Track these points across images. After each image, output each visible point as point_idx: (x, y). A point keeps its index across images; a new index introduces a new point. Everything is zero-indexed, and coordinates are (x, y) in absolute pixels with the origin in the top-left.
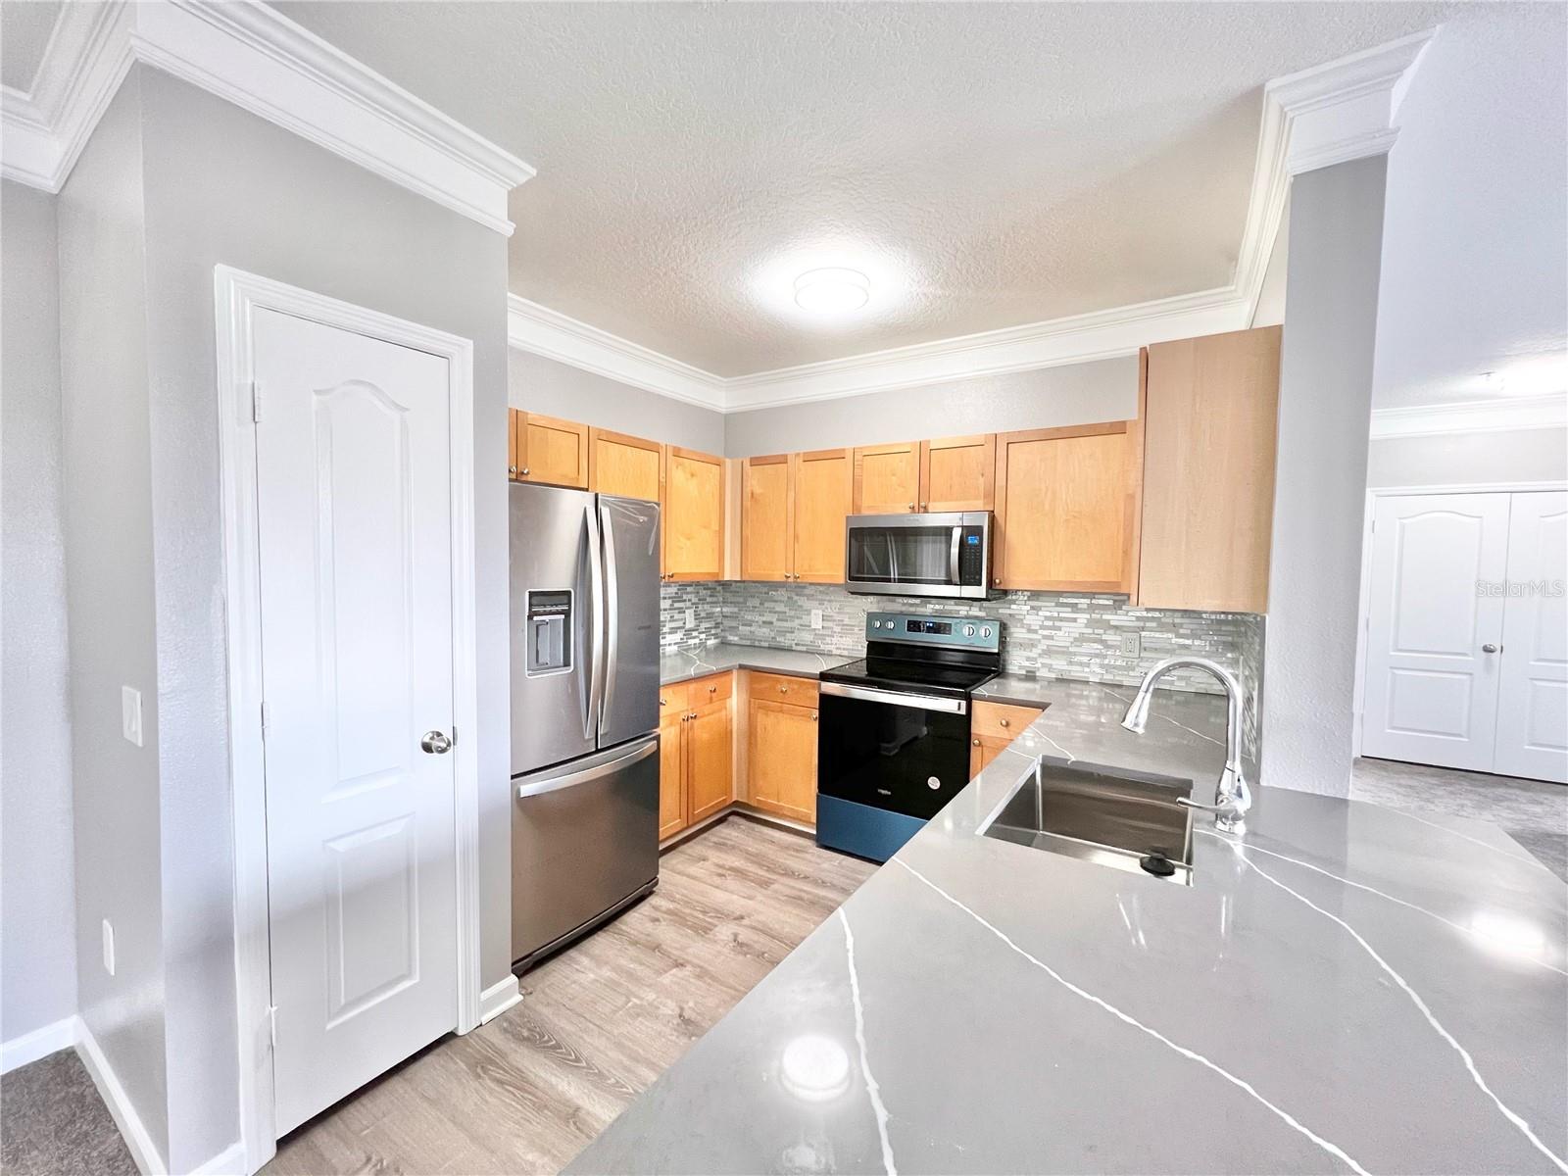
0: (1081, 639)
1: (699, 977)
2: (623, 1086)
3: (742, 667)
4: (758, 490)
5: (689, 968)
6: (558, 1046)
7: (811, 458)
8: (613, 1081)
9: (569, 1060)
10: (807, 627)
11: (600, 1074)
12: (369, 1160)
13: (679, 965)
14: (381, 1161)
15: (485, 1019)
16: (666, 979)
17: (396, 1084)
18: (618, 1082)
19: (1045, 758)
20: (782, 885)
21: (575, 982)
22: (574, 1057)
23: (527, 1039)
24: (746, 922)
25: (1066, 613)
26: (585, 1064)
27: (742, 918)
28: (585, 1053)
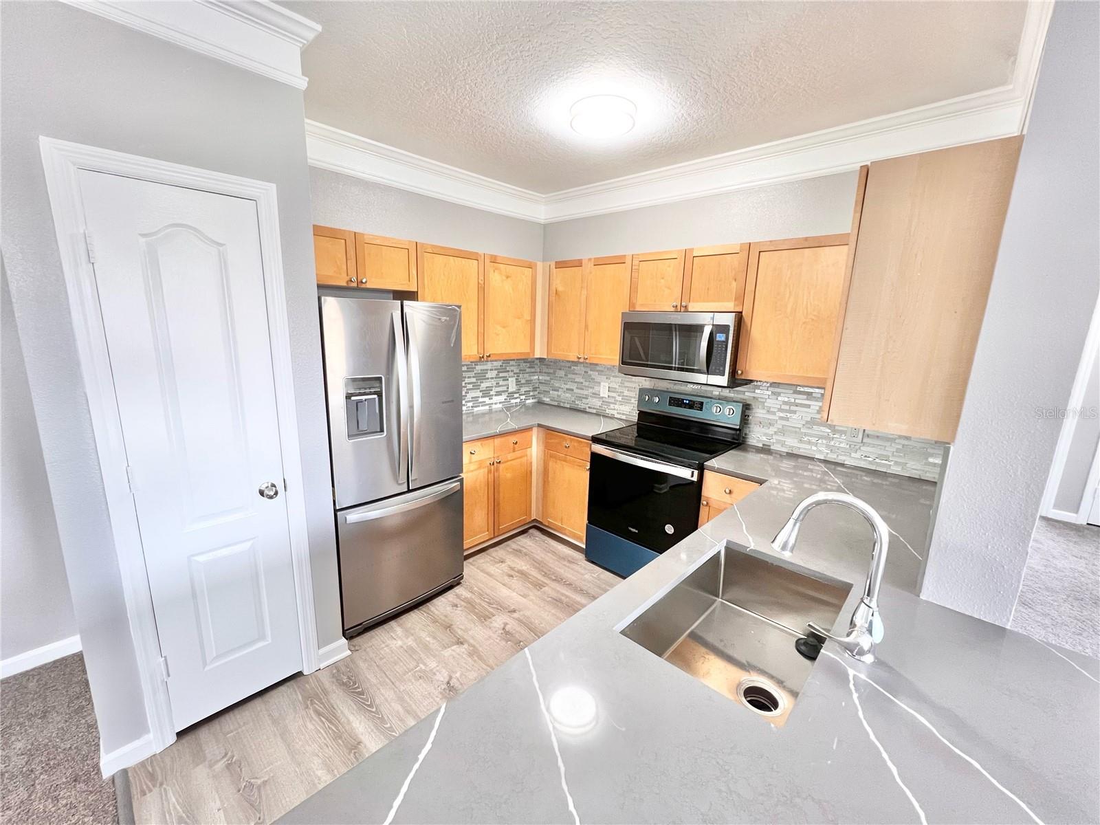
0: (812, 423)
1: (470, 655)
2: (394, 731)
3: (539, 426)
4: (560, 289)
5: (466, 646)
6: (362, 693)
7: (600, 263)
8: (389, 725)
9: (366, 705)
10: (596, 395)
11: (382, 720)
12: (226, 754)
13: (460, 642)
14: (233, 757)
15: (322, 666)
16: (447, 653)
17: (257, 703)
18: (391, 727)
19: (728, 542)
20: (552, 588)
21: (387, 646)
22: (369, 703)
23: (344, 684)
24: (515, 615)
25: (801, 400)
26: (374, 710)
27: (514, 611)
28: (377, 701)
